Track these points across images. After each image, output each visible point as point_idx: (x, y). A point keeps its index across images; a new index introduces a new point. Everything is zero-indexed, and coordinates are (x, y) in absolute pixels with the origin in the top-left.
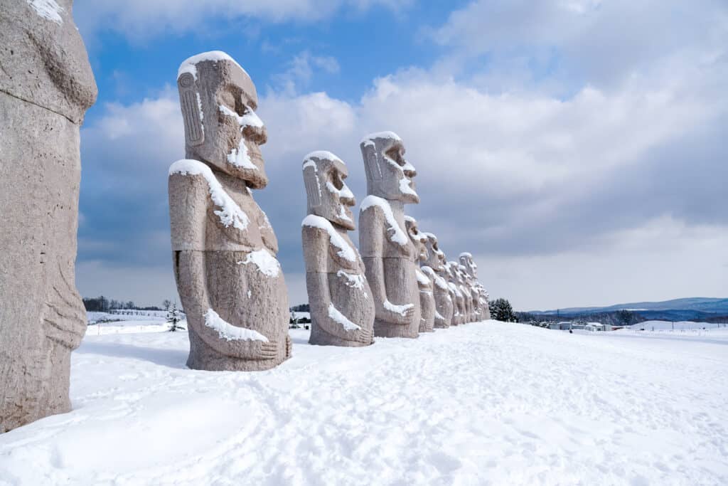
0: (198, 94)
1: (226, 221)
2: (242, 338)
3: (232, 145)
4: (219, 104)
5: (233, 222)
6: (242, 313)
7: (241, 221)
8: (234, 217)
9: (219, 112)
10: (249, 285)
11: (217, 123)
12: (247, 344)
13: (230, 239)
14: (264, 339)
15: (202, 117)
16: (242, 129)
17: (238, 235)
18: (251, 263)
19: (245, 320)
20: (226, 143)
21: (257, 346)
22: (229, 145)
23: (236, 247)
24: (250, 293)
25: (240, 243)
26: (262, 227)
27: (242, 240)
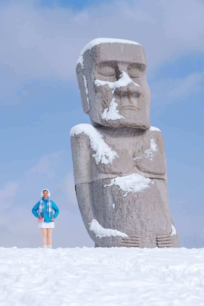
0: (84, 77)
1: (98, 160)
2: (108, 236)
3: (106, 105)
4: (95, 79)
5: (101, 160)
6: (110, 220)
7: (107, 158)
8: (102, 156)
9: (95, 86)
10: (113, 200)
11: (94, 93)
12: (111, 239)
13: (100, 172)
14: (124, 235)
15: (87, 92)
16: (113, 92)
17: (104, 168)
18: (114, 185)
19: (111, 224)
20: (101, 106)
21: (117, 240)
22: (103, 106)
23: (104, 176)
24: (114, 205)
25: (106, 173)
26: (138, 158)
27: (107, 171)
